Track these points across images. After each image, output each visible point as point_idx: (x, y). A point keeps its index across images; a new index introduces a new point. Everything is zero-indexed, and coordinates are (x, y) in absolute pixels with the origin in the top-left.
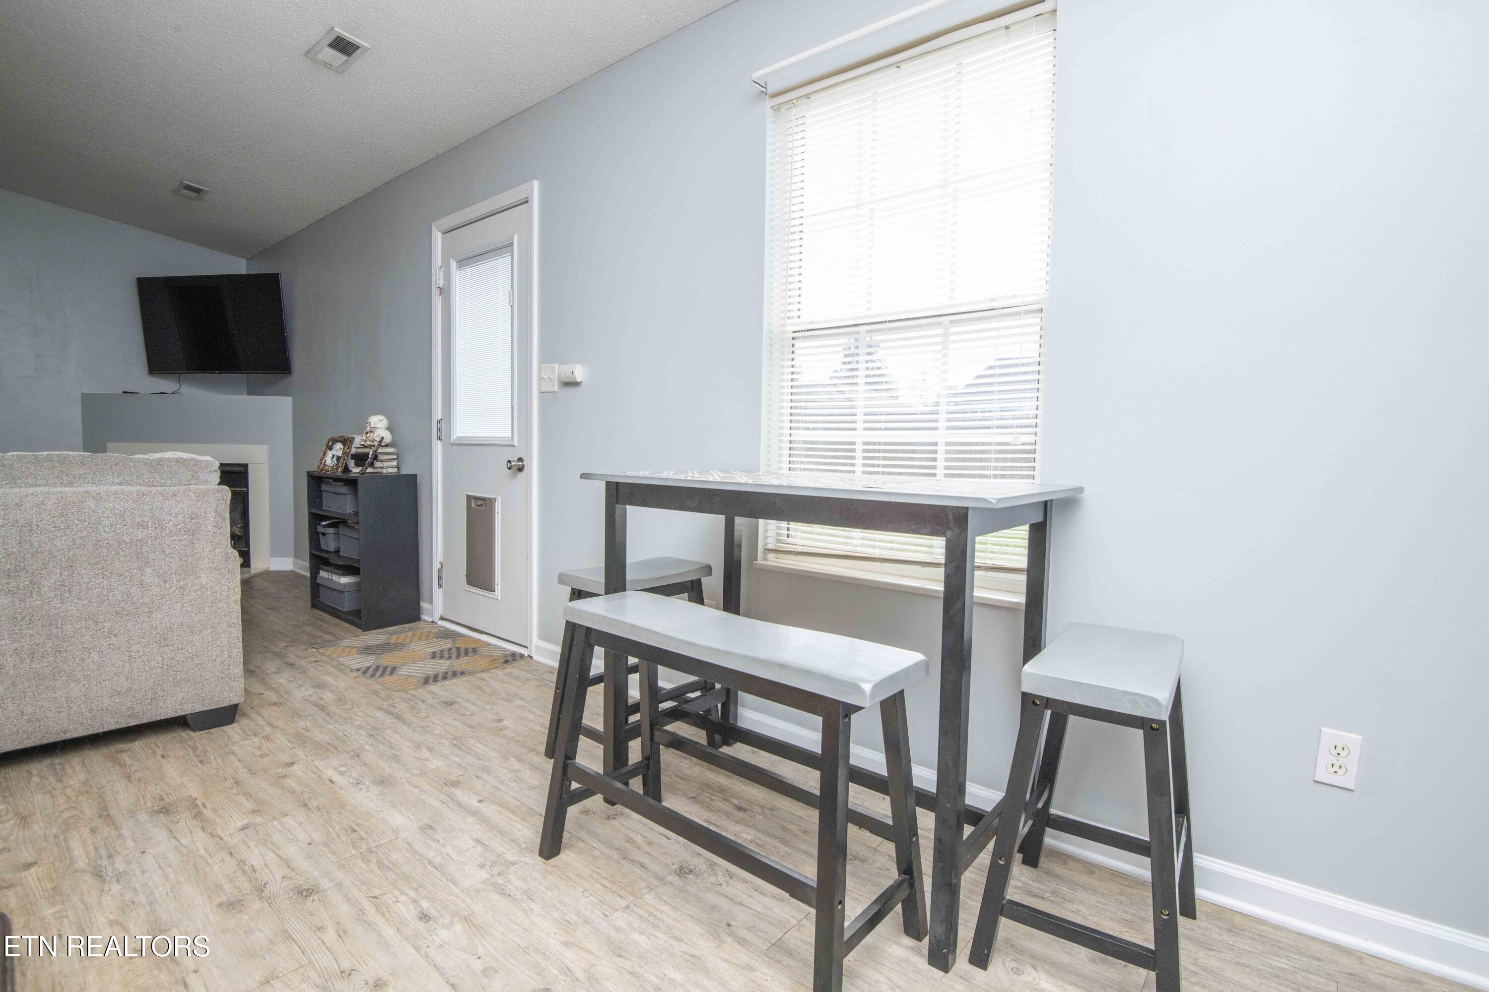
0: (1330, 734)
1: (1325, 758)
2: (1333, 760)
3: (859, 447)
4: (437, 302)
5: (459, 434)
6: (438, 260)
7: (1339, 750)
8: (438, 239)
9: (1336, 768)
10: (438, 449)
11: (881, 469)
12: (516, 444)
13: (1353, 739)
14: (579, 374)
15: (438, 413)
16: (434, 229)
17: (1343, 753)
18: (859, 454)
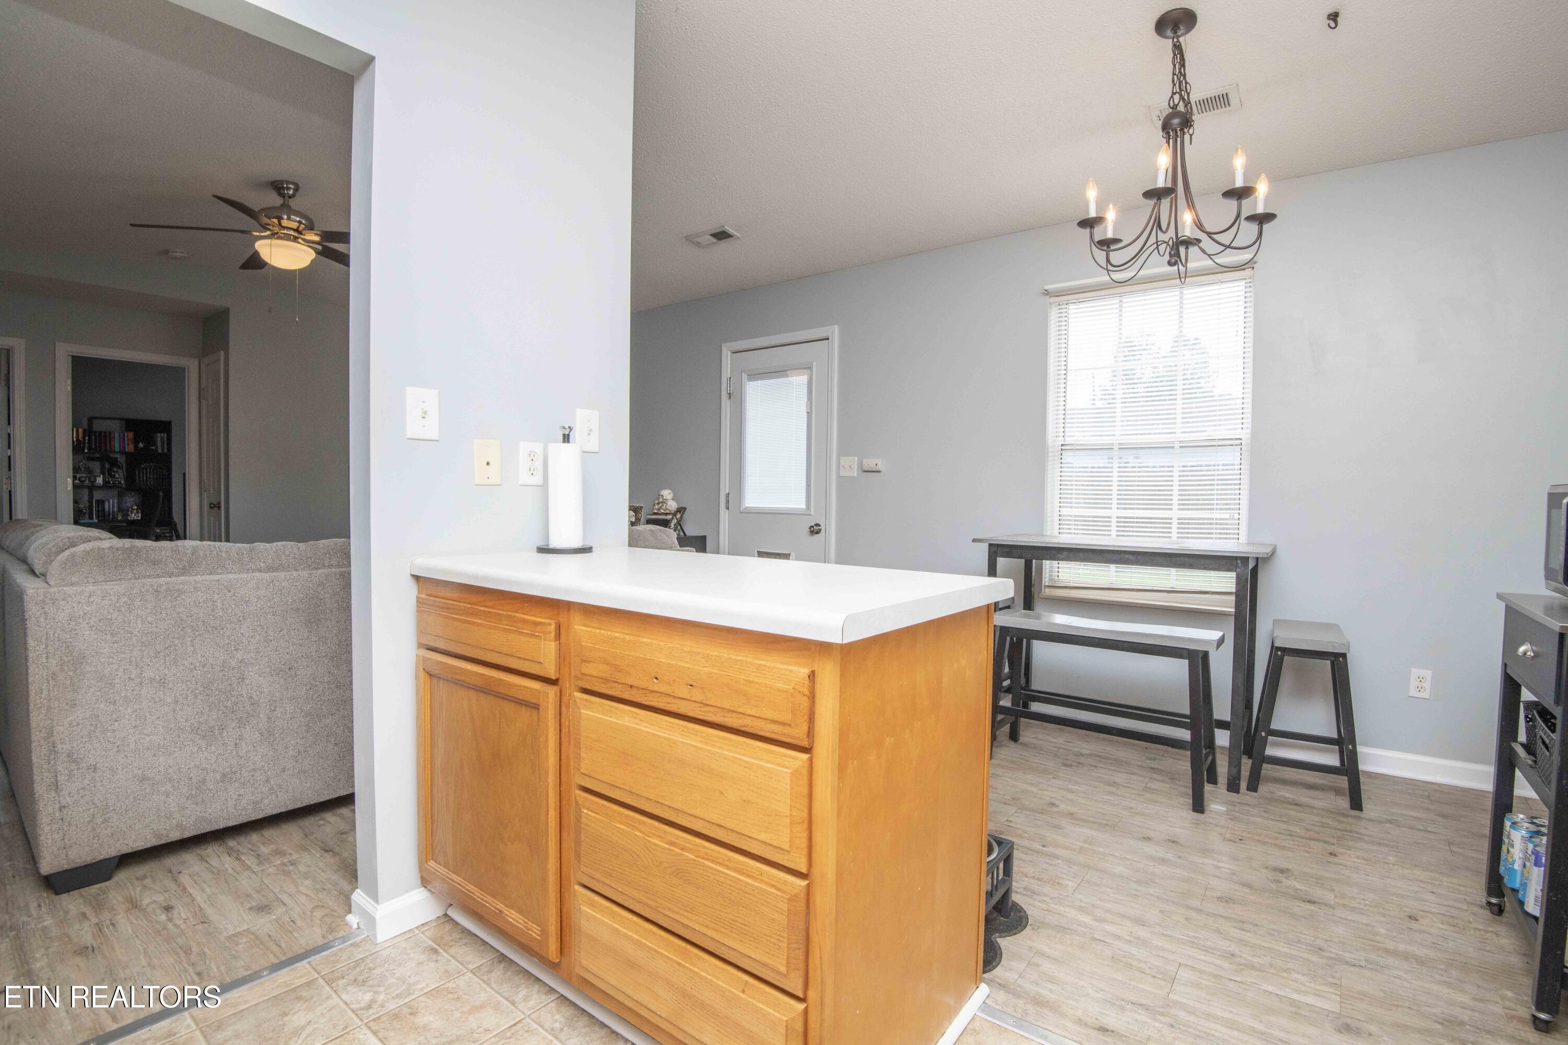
0: (1415, 672)
1: (1414, 683)
2: (1418, 684)
3: (1114, 520)
4: (726, 405)
5: (747, 505)
6: (726, 372)
7: (1421, 679)
8: (727, 357)
9: (1420, 689)
10: (724, 515)
11: (1135, 534)
12: (812, 513)
13: (1428, 674)
14: (881, 464)
15: (725, 488)
16: (724, 350)
17: (1423, 681)
18: (1114, 524)
